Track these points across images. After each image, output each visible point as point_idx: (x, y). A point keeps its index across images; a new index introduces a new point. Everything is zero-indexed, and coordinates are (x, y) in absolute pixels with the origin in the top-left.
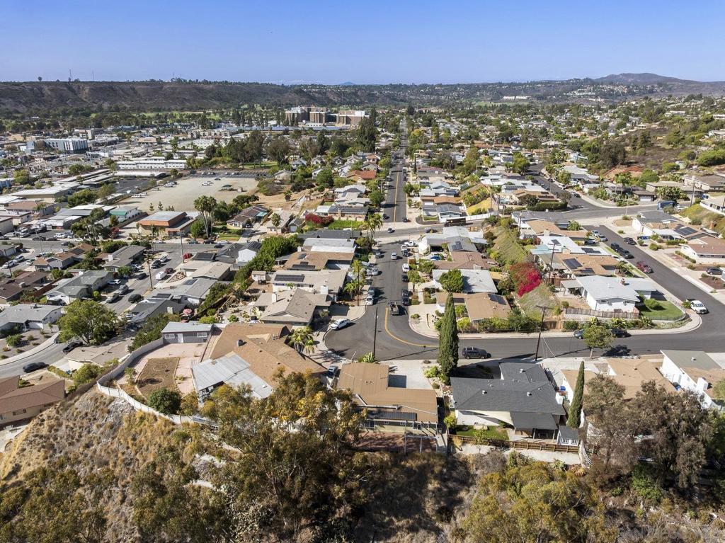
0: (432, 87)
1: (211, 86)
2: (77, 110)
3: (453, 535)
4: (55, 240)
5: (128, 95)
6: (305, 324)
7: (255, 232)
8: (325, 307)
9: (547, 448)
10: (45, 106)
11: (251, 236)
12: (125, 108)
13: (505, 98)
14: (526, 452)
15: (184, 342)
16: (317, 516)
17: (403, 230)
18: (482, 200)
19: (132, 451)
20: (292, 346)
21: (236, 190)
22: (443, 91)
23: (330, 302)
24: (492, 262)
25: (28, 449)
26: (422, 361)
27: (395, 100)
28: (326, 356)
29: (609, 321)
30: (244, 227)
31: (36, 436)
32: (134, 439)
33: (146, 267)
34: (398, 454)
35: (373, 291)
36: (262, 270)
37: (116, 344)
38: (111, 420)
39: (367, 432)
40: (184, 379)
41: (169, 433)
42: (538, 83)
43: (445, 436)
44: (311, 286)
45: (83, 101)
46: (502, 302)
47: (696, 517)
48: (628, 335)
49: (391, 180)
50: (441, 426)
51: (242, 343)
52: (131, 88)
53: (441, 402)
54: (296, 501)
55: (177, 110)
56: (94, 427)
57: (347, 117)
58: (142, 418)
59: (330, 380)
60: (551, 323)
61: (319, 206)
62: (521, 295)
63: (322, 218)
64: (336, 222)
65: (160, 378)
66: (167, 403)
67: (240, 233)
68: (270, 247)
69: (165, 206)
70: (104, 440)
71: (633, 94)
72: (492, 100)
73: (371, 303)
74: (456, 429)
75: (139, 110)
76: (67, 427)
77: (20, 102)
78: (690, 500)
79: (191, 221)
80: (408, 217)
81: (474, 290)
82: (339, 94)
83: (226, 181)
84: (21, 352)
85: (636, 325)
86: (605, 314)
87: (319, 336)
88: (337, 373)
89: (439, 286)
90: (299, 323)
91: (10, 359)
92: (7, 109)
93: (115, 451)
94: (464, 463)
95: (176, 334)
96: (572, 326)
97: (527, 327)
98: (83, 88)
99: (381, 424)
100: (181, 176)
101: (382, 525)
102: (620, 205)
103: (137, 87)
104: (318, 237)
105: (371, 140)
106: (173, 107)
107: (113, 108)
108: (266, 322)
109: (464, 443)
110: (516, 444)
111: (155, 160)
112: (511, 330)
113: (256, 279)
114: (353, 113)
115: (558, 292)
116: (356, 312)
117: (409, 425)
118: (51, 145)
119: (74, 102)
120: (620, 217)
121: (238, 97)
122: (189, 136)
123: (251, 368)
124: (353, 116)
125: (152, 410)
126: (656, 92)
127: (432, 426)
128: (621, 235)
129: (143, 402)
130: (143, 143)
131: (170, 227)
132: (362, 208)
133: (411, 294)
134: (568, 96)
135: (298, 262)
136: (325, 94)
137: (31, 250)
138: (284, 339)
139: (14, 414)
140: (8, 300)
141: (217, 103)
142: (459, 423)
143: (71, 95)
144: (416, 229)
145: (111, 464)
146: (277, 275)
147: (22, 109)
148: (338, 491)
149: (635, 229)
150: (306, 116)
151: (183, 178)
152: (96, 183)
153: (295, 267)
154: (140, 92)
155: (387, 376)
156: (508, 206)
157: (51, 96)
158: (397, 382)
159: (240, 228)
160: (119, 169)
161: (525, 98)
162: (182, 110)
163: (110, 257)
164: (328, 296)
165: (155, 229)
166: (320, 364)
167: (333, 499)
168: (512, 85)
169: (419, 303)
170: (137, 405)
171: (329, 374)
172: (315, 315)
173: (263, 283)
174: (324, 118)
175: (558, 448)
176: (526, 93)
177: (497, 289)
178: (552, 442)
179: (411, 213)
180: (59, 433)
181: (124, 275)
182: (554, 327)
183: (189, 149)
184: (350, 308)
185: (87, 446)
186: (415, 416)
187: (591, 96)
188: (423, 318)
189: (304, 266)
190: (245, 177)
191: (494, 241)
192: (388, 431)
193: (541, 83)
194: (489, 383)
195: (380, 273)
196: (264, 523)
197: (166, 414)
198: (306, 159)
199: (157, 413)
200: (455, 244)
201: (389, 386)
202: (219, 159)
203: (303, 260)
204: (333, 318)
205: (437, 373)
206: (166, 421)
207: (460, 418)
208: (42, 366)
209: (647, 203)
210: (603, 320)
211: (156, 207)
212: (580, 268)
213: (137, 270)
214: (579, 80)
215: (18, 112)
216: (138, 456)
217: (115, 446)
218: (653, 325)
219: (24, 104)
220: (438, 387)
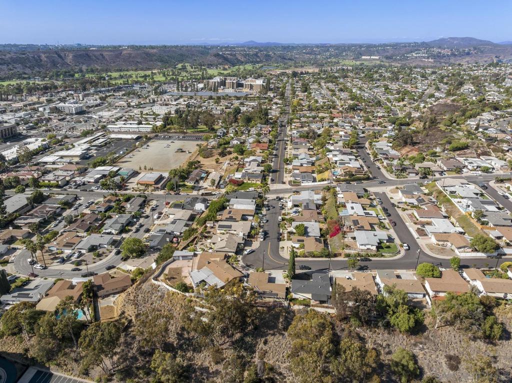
0: (312, 47)
1: (155, 51)
2: (66, 72)
3: (288, 336)
4: (92, 191)
5: (98, 59)
6: (234, 252)
7: (201, 187)
8: (242, 243)
9: (323, 307)
10: (43, 69)
11: (199, 190)
12: (97, 69)
13: (363, 57)
14: (316, 309)
15: (182, 260)
16: (242, 329)
17: (281, 190)
18: (326, 170)
19: (170, 306)
20: (229, 264)
21: (185, 152)
22: (319, 51)
23: (244, 241)
24: (321, 217)
25: (126, 305)
26: (282, 271)
27: (285, 59)
28: (243, 267)
29: (363, 253)
30: (195, 183)
31: (129, 300)
32: (171, 302)
33: (147, 211)
34: (270, 308)
35: (263, 233)
36: (211, 220)
37: (147, 257)
38: (160, 294)
39: (259, 300)
40: (186, 277)
41: (185, 299)
42: (387, 46)
43: (288, 302)
44: (235, 231)
45: (68, 64)
46: (320, 242)
47: (371, 331)
48: (371, 260)
49: (277, 149)
50: (286, 299)
51: (209, 263)
52: (100, 54)
53: (287, 289)
54: (235, 323)
55: (132, 70)
56: (153, 297)
57: (251, 84)
58: (173, 294)
59: (246, 279)
60: (339, 254)
61: (236, 173)
62: (331, 237)
63: (238, 181)
64: (245, 183)
65: (176, 277)
66: (183, 288)
67: (193, 188)
68: (214, 208)
69: (148, 168)
70: (158, 302)
71: (455, 55)
72: (353, 59)
73: (262, 240)
74: (292, 300)
75: (107, 71)
76: (142, 296)
77: (26, 66)
78: (370, 325)
79: (165, 180)
80: (285, 180)
81: (310, 234)
82: (245, 56)
83: (178, 144)
84: (101, 260)
85: (375, 256)
86: (362, 250)
87: (240, 258)
88: (248, 276)
89: (294, 231)
90: (232, 252)
91: (97, 264)
92: (18, 72)
93: (164, 306)
94: (294, 312)
95: (179, 256)
96: (348, 256)
97: (328, 256)
98: (68, 55)
99: (265, 297)
100: (149, 139)
101: (264, 332)
102: (398, 178)
103: (105, 54)
104: (237, 198)
105: (265, 116)
106: (130, 68)
107: (89, 70)
108: (217, 251)
109: (294, 305)
110: (313, 306)
111: (131, 124)
112: (322, 257)
113: (208, 225)
114: (255, 81)
115: (346, 237)
116: (256, 245)
117: (274, 298)
118: (60, 109)
119: (62, 65)
120: (394, 187)
121: (174, 58)
122: (148, 101)
123: (214, 274)
124: (254, 83)
125: (177, 291)
126: (472, 54)
127: (283, 298)
128: (391, 200)
129: (172, 287)
130: (118, 106)
131: (155, 184)
132: (259, 174)
133: (281, 234)
134: (408, 57)
135: (228, 216)
136: (235, 55)
137: (82, 198)
138: (225, 260)
139: (113, 290)
140: (85, 232)
141: (159, 64)
142: (293, 297)
143: (60, 60)
144: (287, 189)
145: (163, 311)
146: (219, 225)
147: (28, 71)
148: (249, 320)
149: (398, 197)
150: (223, 83)
151: (152, 140)
152: (100, 145)
153: (227, 220)
154: (107, 57)
155: (268, 278)
156: (338, 177)
157: (47, 62)
158: (271, 280)
159: (193, 184)
160: (111, 132)
161: (377, 58)
162: (136, 70)
163: (128, 206)
164: (243, 238)
165: (147, 185)
166: (241, 272)
167: (247, 323)
168: (369, 46)
169: (284, 240)
170: (170, 289)
171: (245, 276)
172: (238, 247)
173: (212, 228)
174: (235, 85)
175: (327, 307)
176: (378, 53)
177: (321, 233)
178: (326, 305)
179: (286, 177)
180: (139, 299)
181: (137, 217)
182: (341, 255)
183: (150, 115)
184: (253, 242)
185: (152, 304)
186: (277, 295)
187: (424, 57)
188: (286, 248)
189: (231, 219)
190: (188, 140)
191: (326, 202)
192: (267, 300)
193: (390, 46)
194: (306, 282)
195: (267, 221)
196: (222, 332)
197: (183, 292)
198: (225, 128)
199: (179, 292)
200: (305, 204)
201: (268, 282)
202: (172, 126)
203: (230, 215)
204: (246, 248)
205: (288, 277)
206: (183, 295)
207: (294, 296)
208: (114, 267)
209: (413, 177)
210: (361, 253)
211: (143, 168)
212: (358, 226)
213: (143, 213)
214: (417, 43)
215: (25, 74)
216: (173, 308)
217: (163, 304)
218: (382, 256)
219: (29, 68)
220: (288, 282)
